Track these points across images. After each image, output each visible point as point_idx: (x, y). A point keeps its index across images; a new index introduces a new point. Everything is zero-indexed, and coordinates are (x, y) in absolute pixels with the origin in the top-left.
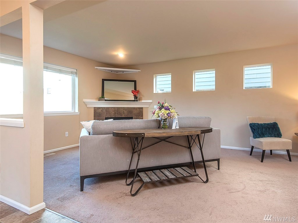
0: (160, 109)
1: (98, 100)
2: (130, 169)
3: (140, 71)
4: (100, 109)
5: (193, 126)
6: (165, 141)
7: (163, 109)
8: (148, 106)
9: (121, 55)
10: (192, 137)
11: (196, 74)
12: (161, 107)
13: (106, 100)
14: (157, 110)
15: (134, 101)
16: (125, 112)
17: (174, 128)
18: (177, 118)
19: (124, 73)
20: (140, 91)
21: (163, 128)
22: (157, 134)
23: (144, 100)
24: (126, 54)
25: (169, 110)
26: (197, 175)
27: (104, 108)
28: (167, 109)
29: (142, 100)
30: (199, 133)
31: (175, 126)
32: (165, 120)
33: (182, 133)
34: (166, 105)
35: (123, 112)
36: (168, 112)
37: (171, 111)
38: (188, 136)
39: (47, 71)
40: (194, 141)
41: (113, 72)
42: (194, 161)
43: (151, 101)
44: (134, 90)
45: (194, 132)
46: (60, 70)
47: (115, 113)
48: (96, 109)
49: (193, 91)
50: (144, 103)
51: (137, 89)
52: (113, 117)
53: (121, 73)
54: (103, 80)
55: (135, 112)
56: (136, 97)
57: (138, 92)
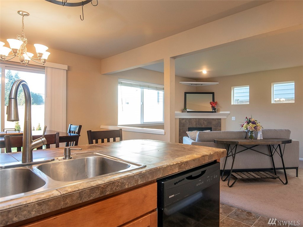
0: (248, 123)
1: (181, 112)
2: (225, 169)
3: (218, 83)
4: (184, 120)
5: (274, 138)
6: (251, 149)
7: (250, 124)
8: (225, 117)
9: (204, 72)
10: (273, 146)
11: (275, 85)
12: (249, 122)
13: (188, 112)
14: (245, 124)
15: (212, 112)
16: (205, 123)
17: (259, 138)
18: (261, 130)
19: (203, 85)
20: (218, 102)
21: (250, 138)
22: (247, 143)
23: (221, 111)
24: (209, 71)
25: (256, 124)
26: (278, 178)
27: (187, 119)
28: (254, 123)
29: (219, 111)
30: (280, 143)
31: (260, 137)
32: (252, 132)
33: (267, 143)
34: (252, 120)
35: (204, 122)
36: (254, 125)
37: (257, 125)
38: (270, 145)
39: (149, 89)
40: (276, 150)
41: (192, 85)
42: (275, 167)
43: (229, 112)
44: (212, 101)
45: (276, 142)
46: (156, 87)
47: (196, 124)
48: (181, 120)
49: (272, 103)
50: (221, 114)
51: (215, 101)
52: (195, 127)
53: (200, 85)
54: (186, 93)
55: (214, 123)
56: (214, 108)
57: (216, 103)
